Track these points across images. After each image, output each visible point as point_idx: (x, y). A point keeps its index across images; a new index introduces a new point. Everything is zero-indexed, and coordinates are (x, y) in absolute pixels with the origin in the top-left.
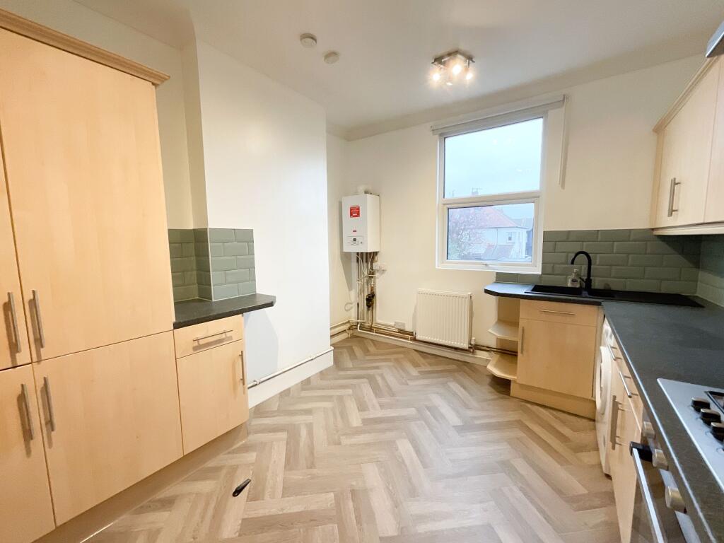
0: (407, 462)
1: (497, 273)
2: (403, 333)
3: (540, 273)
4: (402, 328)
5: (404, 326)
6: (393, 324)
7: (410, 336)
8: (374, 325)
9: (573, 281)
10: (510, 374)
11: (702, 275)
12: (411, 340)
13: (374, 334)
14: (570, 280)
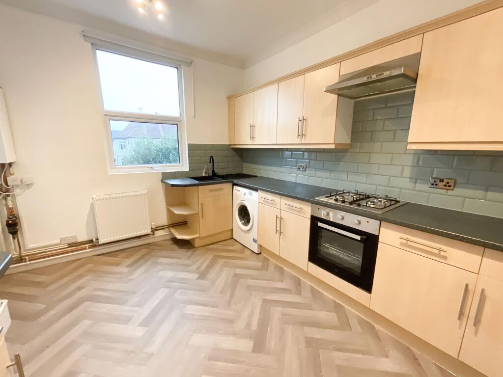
0: (207, 314)
1: (162, 173)
2: (75, 245)
3: (188, 170)
4: (74, 241)
5: (76, 238)
6: (58, 241)
7: (87, 245)
8: (23, 253)
9: (206, 173)
10: (193, 235)
11: (245, 165)
12: (89, 248)
13: (28, 263)
14: (204, 172)
